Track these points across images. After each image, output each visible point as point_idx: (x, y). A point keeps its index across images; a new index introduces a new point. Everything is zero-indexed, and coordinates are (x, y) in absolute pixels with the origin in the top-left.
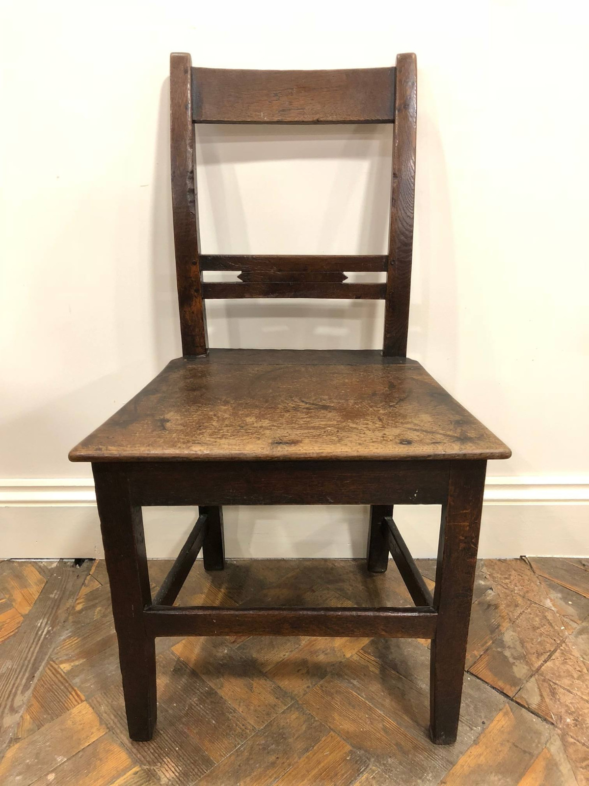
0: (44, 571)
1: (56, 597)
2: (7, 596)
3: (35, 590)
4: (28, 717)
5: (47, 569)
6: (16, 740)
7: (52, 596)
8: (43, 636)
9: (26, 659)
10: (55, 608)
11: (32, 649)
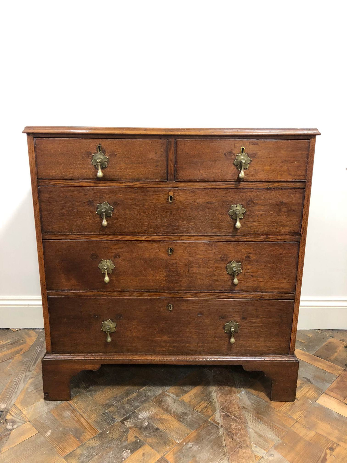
0: (37, 332)
1: (42, 340)
2: (24, 340)
3: (34, 339)
4: (35, 372)
5: (38, 331)
6: (32, 378)
7: (41, 340)
8: (38, 351)
9: (33, 357)
10: (42, 344)
11: (35, 354)
